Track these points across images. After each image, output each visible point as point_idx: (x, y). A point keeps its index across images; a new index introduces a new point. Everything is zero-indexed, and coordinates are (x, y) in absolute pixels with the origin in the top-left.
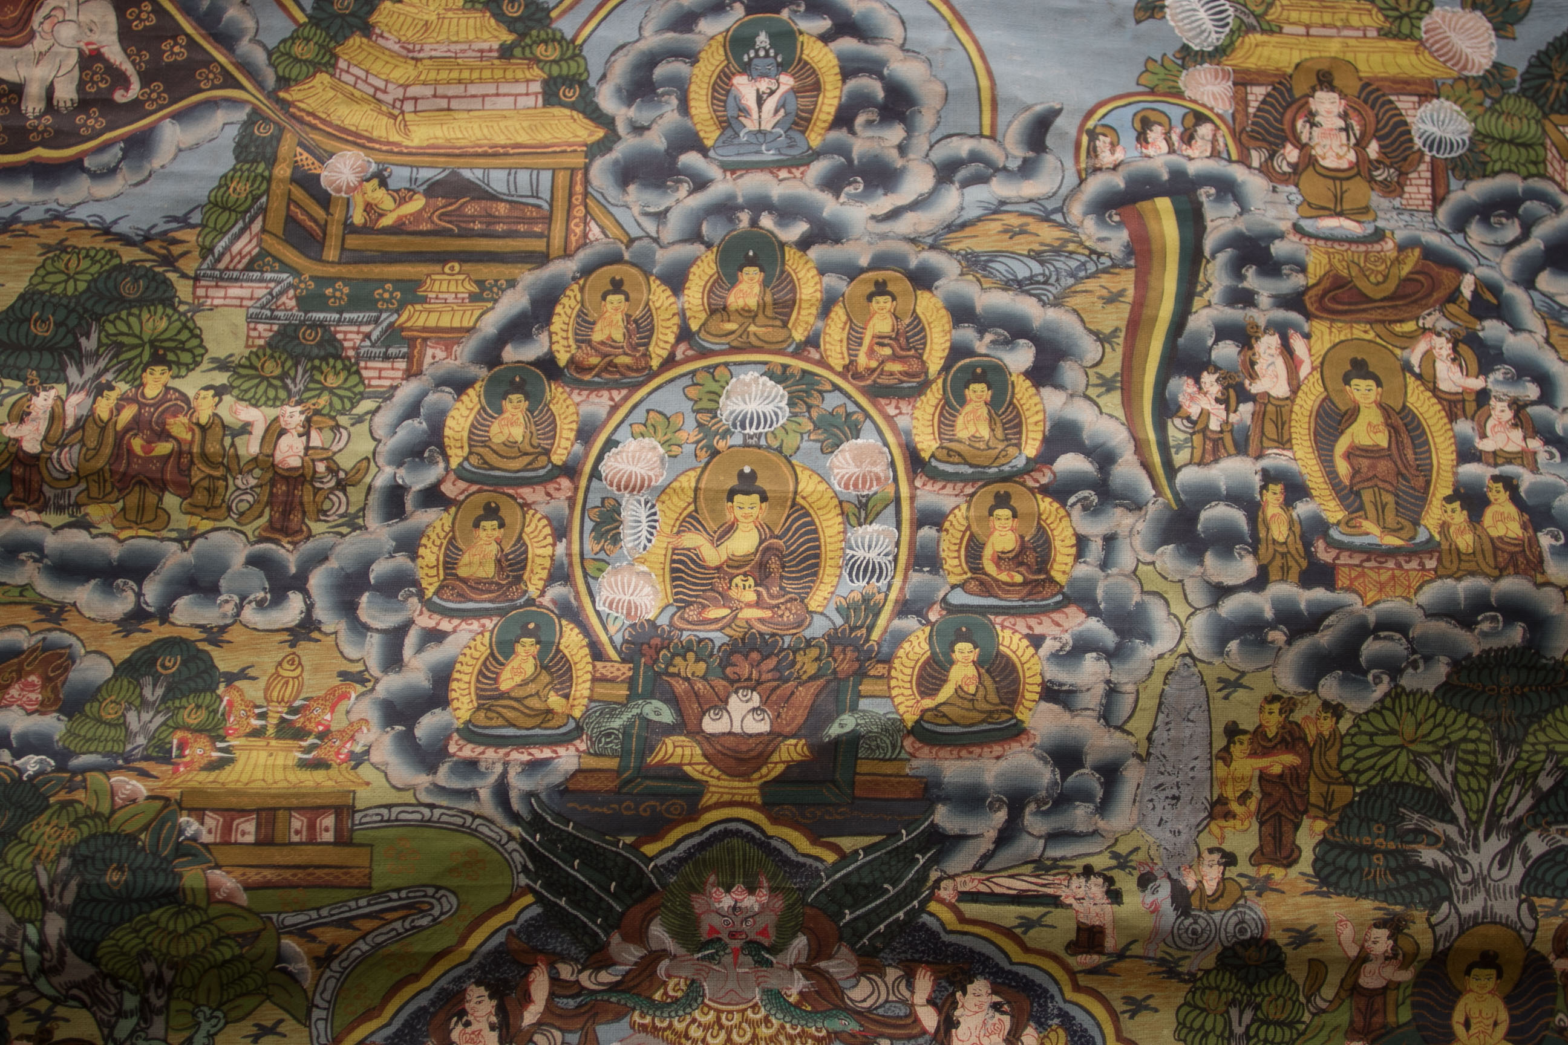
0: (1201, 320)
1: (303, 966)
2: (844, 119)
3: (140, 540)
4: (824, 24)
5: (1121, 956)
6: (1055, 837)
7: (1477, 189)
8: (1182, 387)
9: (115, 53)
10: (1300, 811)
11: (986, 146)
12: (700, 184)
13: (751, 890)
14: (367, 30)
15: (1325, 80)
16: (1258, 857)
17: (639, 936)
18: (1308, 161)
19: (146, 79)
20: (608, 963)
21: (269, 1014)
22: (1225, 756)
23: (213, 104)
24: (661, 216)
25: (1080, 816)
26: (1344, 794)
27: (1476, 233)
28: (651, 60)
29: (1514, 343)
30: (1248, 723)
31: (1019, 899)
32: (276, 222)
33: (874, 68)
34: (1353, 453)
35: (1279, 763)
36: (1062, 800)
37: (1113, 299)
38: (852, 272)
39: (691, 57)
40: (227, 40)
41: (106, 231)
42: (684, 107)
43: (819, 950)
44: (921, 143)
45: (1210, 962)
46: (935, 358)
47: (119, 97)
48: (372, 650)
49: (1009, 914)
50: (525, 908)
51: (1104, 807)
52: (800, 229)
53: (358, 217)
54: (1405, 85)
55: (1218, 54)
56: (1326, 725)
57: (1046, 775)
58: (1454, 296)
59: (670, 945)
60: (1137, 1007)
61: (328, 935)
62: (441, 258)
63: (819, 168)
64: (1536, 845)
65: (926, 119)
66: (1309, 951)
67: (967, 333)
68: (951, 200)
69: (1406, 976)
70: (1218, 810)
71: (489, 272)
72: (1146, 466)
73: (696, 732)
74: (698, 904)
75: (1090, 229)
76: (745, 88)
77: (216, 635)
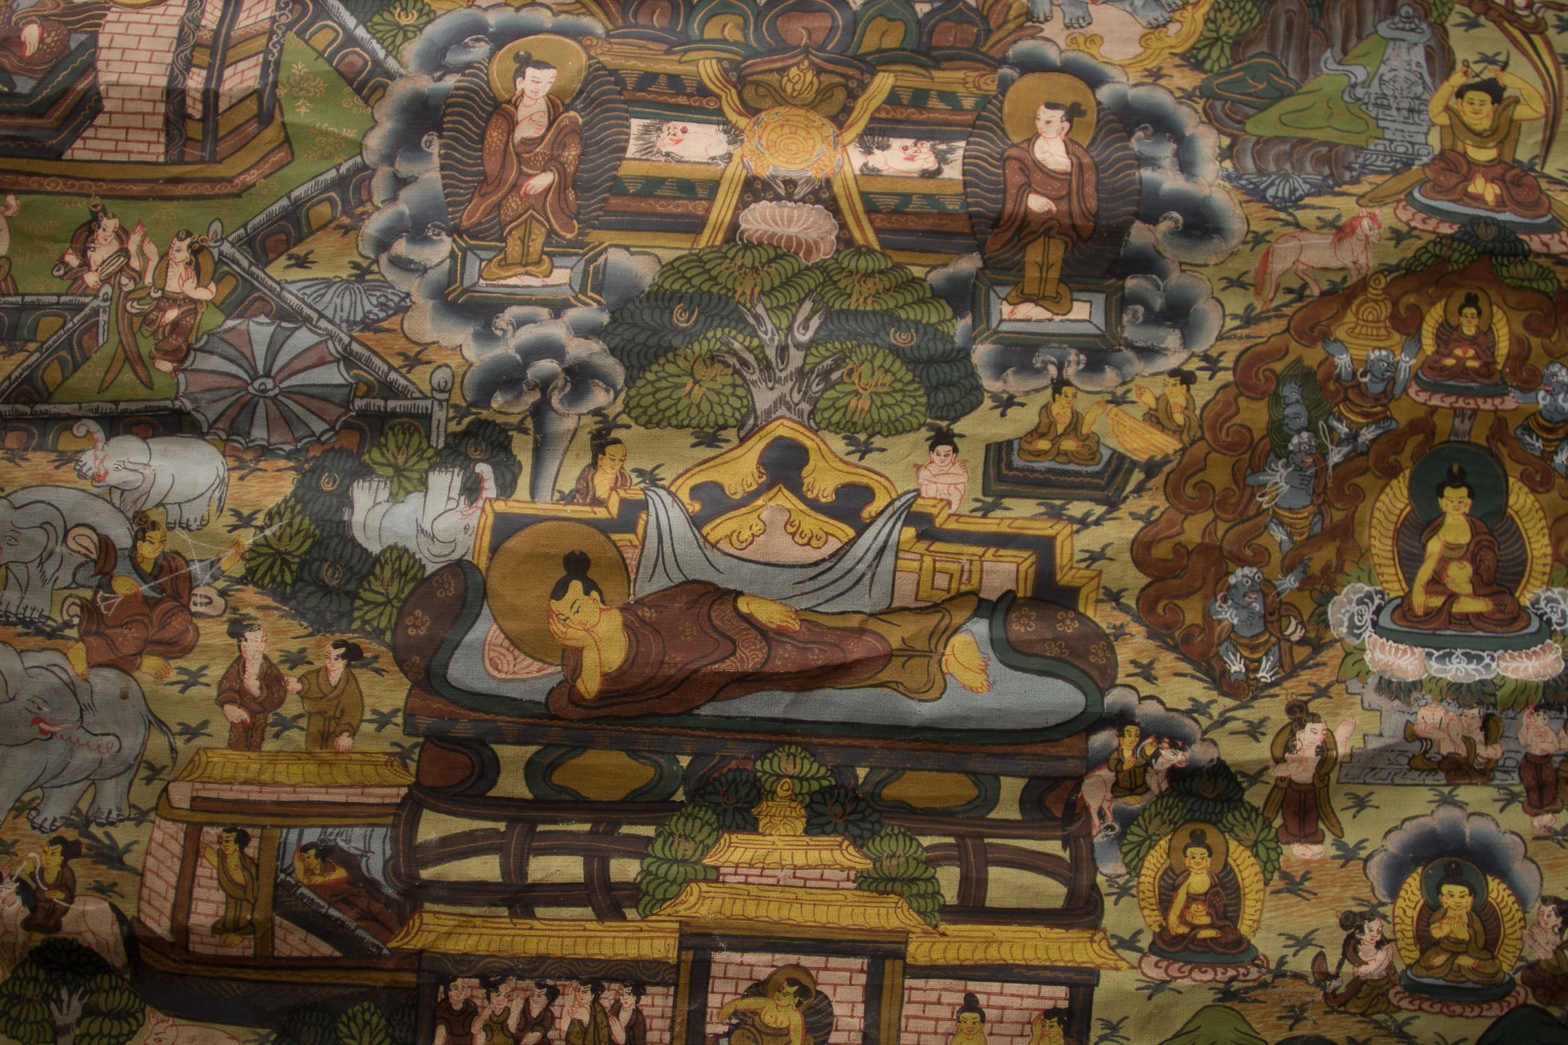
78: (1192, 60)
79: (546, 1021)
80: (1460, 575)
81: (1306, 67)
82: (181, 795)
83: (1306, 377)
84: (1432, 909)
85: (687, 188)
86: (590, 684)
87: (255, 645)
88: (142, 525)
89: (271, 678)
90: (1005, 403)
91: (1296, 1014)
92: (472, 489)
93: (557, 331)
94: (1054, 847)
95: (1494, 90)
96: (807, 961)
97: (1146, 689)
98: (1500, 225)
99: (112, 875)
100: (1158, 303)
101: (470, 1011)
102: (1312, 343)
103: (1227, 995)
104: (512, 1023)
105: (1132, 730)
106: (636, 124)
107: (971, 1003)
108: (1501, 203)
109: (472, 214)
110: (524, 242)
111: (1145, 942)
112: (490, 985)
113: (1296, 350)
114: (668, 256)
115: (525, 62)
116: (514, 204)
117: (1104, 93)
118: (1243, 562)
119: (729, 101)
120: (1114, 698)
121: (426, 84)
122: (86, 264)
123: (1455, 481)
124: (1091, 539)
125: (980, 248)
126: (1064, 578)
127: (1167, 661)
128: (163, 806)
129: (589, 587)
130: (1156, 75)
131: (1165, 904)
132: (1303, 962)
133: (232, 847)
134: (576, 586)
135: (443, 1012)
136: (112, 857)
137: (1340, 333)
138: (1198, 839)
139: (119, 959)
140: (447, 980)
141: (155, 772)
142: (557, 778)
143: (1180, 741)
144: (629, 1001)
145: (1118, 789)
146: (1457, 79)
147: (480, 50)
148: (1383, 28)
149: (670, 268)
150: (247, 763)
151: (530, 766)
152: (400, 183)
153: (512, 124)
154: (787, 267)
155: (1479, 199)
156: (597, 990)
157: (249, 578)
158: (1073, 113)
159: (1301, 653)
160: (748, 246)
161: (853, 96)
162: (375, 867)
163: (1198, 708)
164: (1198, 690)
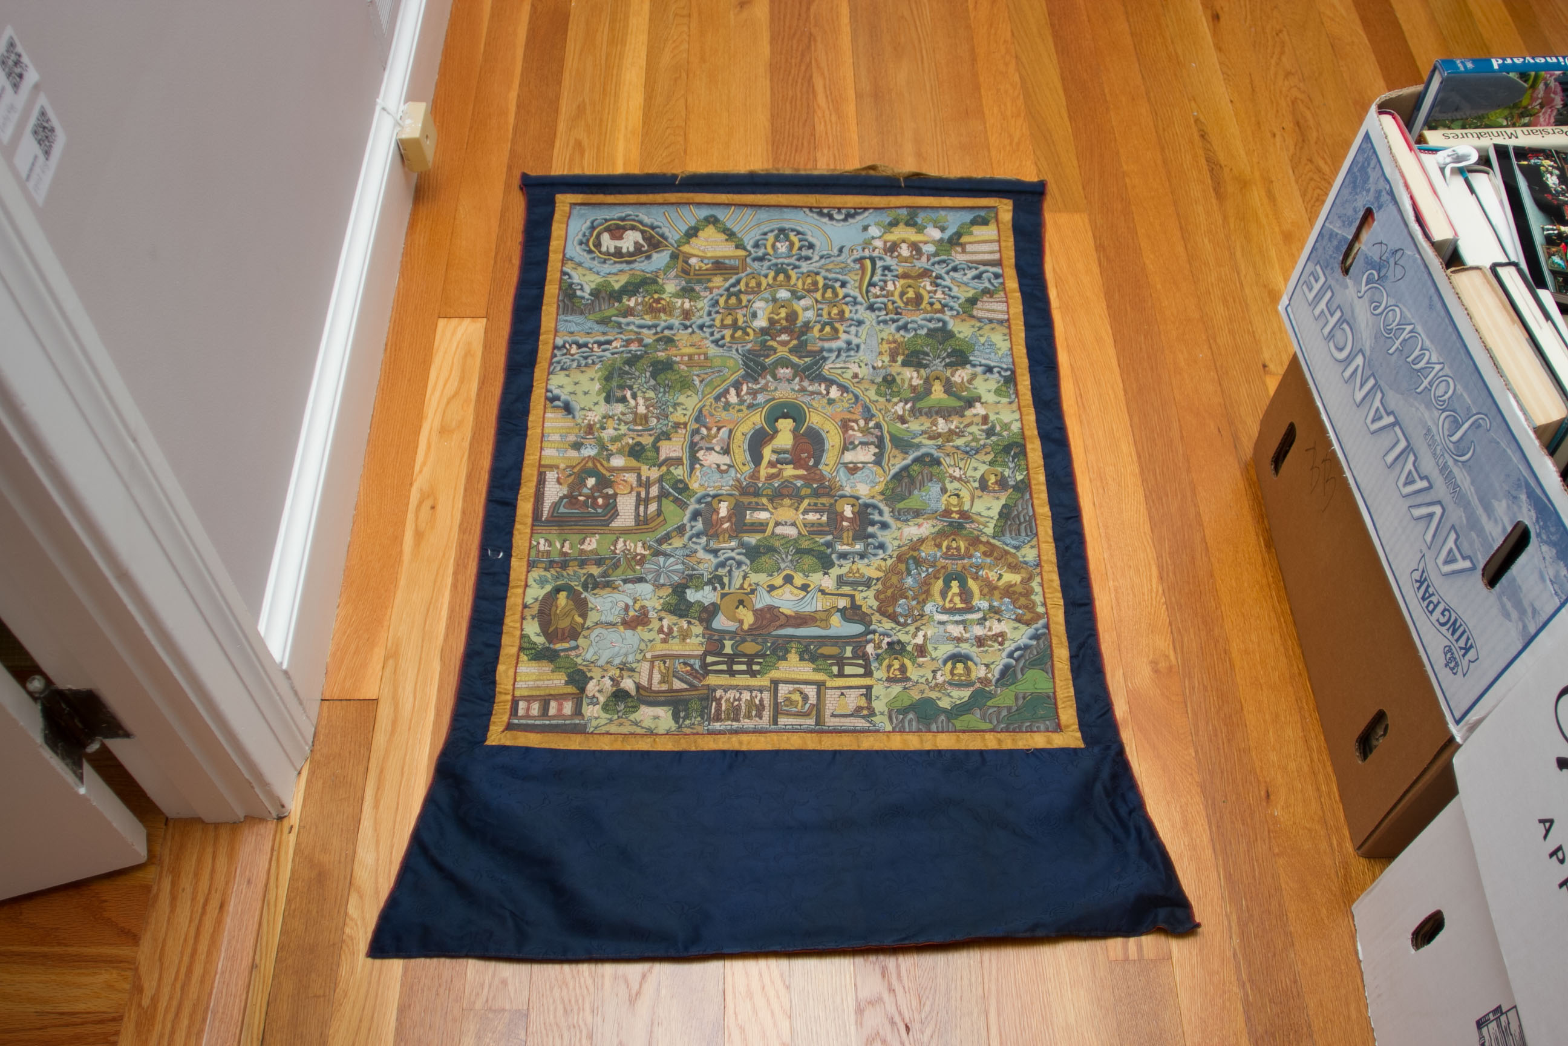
0: (876, 279)
1: (697, 382)
2: (800, 249)
3: (656, 322)
4: (795, 233)
5: (863, 379)
6: (847, 357)
7: (937, 259)
8: (872, 289)
9: (641, 241)
10: (898, 354)
11: (830, 252)
12: (770, 260)
13: (787, 368)
14: (697, 236)
15: (904, 241)
16: (889, 362)
17: (765, 378)
18: (900, 255)
19: (648, 246)
20: (759, 383)
21: (690, 393)
22: (881, 343)
23: (663, 250)
24: (762, 266)
25: (852, 353)
26: (906, 352)
27: (936, 266)
28: (758, 241)
29: (944, 283)
30: (885, 337)
31: (841, 368)
32: (680, 269)
33: (806, 240)
34: (907, 298)
35: (893, 346)
36: (849, 350)
37: (856, 274)
38: (803, 274)
39: (767, 240)
40: (666, 239)
41: (643, 271)
42: (766, 248)
43: (801, 380)
44: (816, 252)
45: (881, 380)
46: (821, 285)
47: (643, 249)
48: (707, 335)
49: (839, 371)
50: (742, 372)
51: (857, 351)
52: (791, 267)
53: (697, 268)
54: (921, 242)
55: (880, 237)
56: (902, 339)
57: (844, 346)
58: (931, 276)
59: (771, 380)
60: (867, 390)
61: (703, 376)
62: (716, 275)
63: (795, 257)
64: (947, 360)
65: (817, 248)
66: (900, 377)
67: (827, 281)
68: (823, 261)
69: (921, 382)
70: (880, 353)
71: (726, 276)
72: (863, 297)
73: (775, 340)
74: (777, 372)
75: (852, 265)
76: (778, 245)
77: (674, 335)
78: (882, 493)
79: (739, 699)
80: (957, 599)
81: (910, 493)
82: (649, 656)
83: (914, 558)
84: (954, 668)
85: (761, 524)
86: (746, 627)
87: (665, 623)
88: (635, 601)
89: (670, 629)
90: (841, 566)
91: (922, 692)
92: (715, 589)
93: (733, 554)
94: (861, 662)
95: (958, 496)
96: (802, 686)
97: (880, 625)
98: (959, 523)
99: (632, 674)
100: (877, 544)
101: (721, 697)
102: (915, 551)
103: (905, 688)
104: (731, 700)
105: (877, 634)
106: (748, 512)
107: (842, 694)
108: (959, 518)
109: (711, 532)
110: (724, 538)
111: (884, 679)
112: (726, 692)
113: (911, 553)
114: (758, 538)
115: (720, 501)
116: (720, 530)
117: (860, 501)
118: (902, 598)
119: (770, 507)
120: (872, 627)
121: (697, 506)
122: (616, 549)
123: (955, 580)
124: (864, 594)
125: (832, 534)
126: (858, 603)
127: (885, 620)
128: (644, 658)
129: (744, 607)
130: (873, 497)
131: (888, 672)
132: (923, 680)
133: (662, 665)
134: (741, 607)
135: (715, 699)
136: (633, 670)
137: (922, 548)
138: (896, 658)
139: (633, 693)
140: (715, 690)
141: (642, 651)
142: (739, 648)
143: (889, 636)
144: (759, 695)
145: (875, 648)
146: (948, 494)
147: (709, 499)
148: (929, 484)
149: (759, 540)
150: (665, 646)
151: (732, 646)
152: (692, 527)
153: (718, 513)
154: (787, 540)
155: (954, 518)
156: (751, 692)
157: (663, 609)
158: (853, 506)
159: (918, 617)
160: (777, 535)
161: (799, 504)
162: (697, 667)
163: (892, 629)
164: (893, 625)
